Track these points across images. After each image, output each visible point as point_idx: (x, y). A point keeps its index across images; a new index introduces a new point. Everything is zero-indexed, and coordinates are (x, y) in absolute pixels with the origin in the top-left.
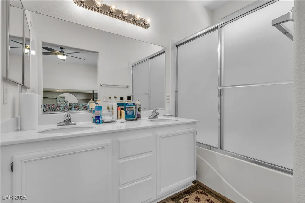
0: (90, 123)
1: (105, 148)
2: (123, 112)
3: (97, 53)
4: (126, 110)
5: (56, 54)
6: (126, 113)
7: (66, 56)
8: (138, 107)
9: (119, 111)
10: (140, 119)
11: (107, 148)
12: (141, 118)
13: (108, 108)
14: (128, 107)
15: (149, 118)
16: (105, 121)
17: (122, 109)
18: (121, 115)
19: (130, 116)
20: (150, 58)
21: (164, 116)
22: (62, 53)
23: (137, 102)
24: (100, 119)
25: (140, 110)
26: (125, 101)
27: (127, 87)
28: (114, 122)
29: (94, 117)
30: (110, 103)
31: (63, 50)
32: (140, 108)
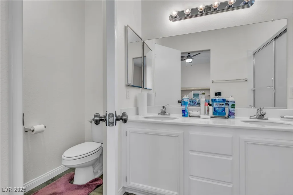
1: (177, 137)
2: (211, 108)
3: (209, 50)
4: (215, 106)
5: (184, 59)
6: (214, 110)
7: (192, 58)
8: (230, 104)
9: (206, 107)
10: (234, 118)
11: (178, 137)
12: (236, 117)
14: (218, 103)
15: (250, 118)
16: (191, 115)
17: (210, 105)
18: (208, 111)
19: (219, 113)
20: (275, 39)
21: (282, 119)
22: (189, 57)
23: (230, 98)
24: (185, 113)
25: (234, 108)
27: (246, 81)
28: (199, 117)
31: (190, 55)
32: (234, 105)
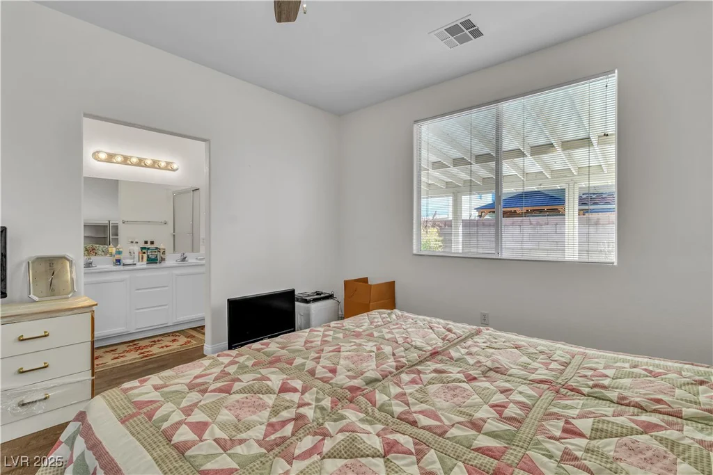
0: (111, 267)
2: (145, 256)
4: (149, 254)
6: (148, 257)
8: (162, 251)
9: (141, 255)
10: (165, 262)
13: (130, 253)
15: (177, 261)
16: (125, 263)
17: (144, 253)
18: (142, 258)
19: (152, 259)
20: (194, 191)
23: (162, 246)
24: (120, 262)
25: (165, 254)
26: (149, 245)
27: (166, 224)
28: (135, 264)
29: (115, 261)
30: (131, 248)
32: (164, 252)
